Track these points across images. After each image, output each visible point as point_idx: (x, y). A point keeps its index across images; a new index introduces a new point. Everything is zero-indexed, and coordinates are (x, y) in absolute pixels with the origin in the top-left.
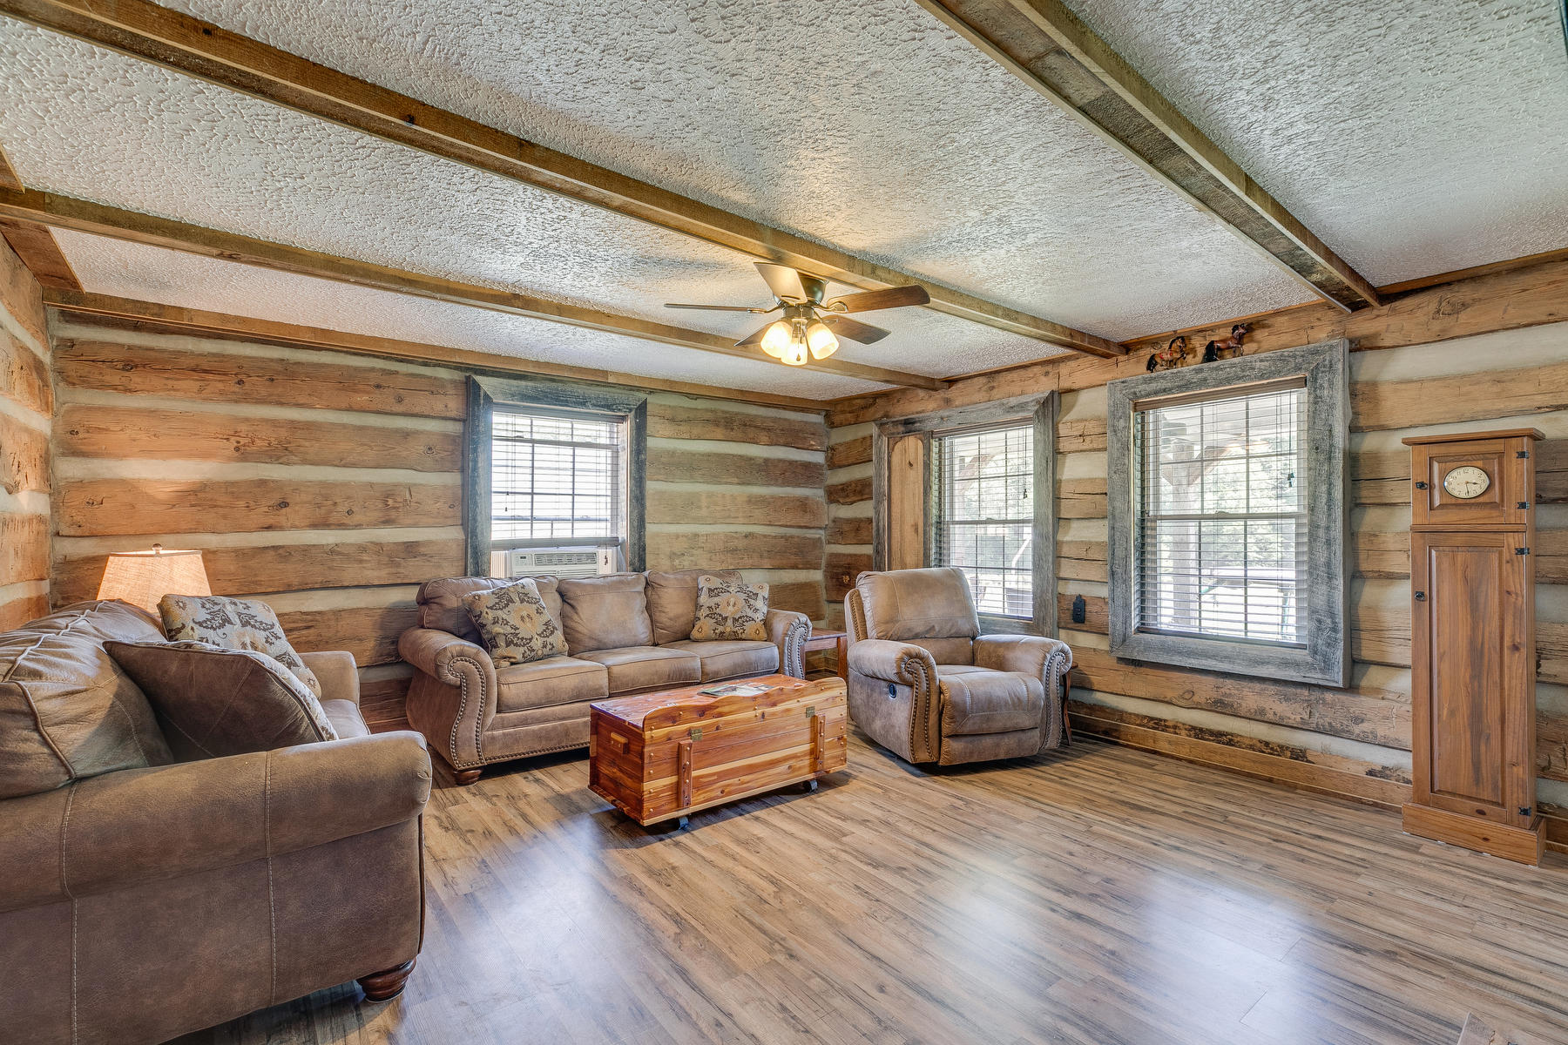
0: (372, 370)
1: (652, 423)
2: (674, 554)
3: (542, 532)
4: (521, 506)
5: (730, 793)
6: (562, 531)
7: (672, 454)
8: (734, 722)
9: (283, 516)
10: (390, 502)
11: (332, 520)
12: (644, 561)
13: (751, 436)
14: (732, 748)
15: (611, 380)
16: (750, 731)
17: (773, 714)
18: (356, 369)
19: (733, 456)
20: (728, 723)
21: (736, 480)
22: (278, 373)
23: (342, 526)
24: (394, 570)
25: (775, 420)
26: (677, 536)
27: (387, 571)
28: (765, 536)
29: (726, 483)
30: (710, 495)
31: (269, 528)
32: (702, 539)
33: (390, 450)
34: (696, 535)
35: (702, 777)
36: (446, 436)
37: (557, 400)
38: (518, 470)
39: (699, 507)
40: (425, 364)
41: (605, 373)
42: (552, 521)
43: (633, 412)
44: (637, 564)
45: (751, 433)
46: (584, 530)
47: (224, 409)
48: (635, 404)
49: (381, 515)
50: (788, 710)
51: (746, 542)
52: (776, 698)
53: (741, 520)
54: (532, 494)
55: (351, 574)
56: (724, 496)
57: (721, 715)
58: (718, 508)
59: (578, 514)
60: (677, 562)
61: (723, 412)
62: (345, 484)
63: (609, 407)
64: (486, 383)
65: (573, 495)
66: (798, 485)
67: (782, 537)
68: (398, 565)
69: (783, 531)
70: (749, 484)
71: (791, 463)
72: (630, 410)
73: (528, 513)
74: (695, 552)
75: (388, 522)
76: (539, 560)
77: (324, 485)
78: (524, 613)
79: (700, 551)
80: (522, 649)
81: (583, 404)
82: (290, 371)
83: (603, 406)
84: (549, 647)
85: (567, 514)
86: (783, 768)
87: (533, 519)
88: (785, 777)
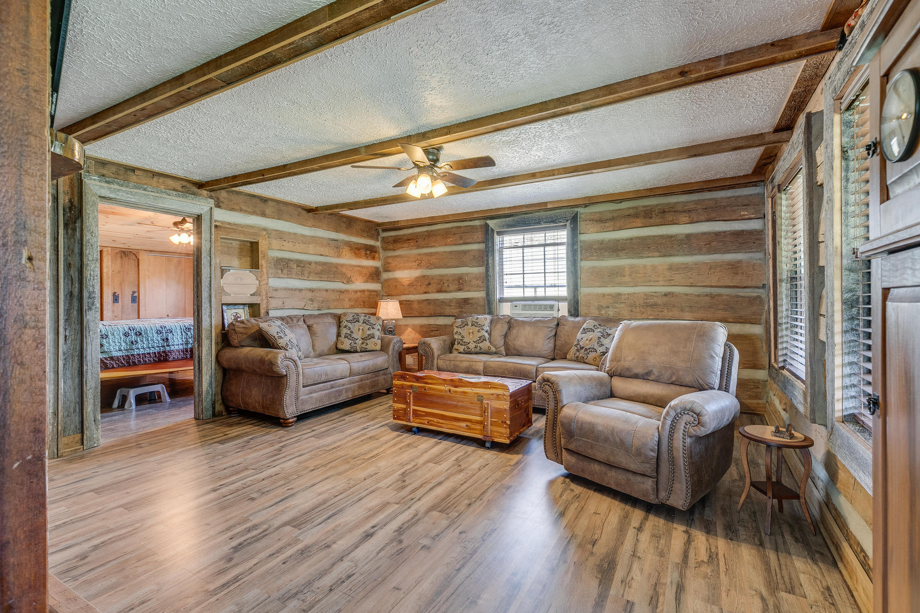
0: (453, 228)
1: (582, 225)
2: (602, 306)
3: (529, 293)
4: (518, 280)
5: (431, 425)
6: (540, 293)
7: (602, 242)
8: (434, 389)
9: (431, 288)
10: (461, 281)
11: (443, 290)
12: (578, 311)
13: (670, 218)
14: (432, 402)
15: (549, 206)
16: (442, 397)
17: (456, 392)
18: (448, 229)
19: (654, 236)
20: (430, 388)
21: (657, 254)
22: (426, 236)
23: (445, 292)
24: (460, 310)
25: (697, 202)
26: (604, 295)
27: (458, 310)
28: (687, 295)
29: (649, 257)
30: (632, 267)
31: (426, 293)
32: (623, 297)
33: (460, 259)
34: (619, 294)
35: (418, 411)
36: (479, 250)
37: (525, 224)
38: (513, 262)
39: (624, 276)
40: (471, 221)
41: (546, 203)
42: (535, 287)
43: (569, 221)
44: (573, 312)
45: (669, 217)
46: (551, 292)
47: (416, 251)
48: (569, 216)
49: (457, 287)
50: (464, 392)
51: (665, 299)
52: (457, 384)
53: (662, 283)
54: (524, 274)
55: (448, 310)
56: (645, 266)
57: (426, 383)
58: (639, 275)
59: (548, 283)
60: (603, 312)
61: (644, 207)
62: (447, 275)
63: (553, 222)
64: (491, 223)
65: (545, 273)
66: (728, 252)
67: (706, 296)
68: (462, 308)
69: (708, 290)
70: (670, 256)
71: (717, 234)
72: (567, 221)
73: (521, 284)
74: (618, 305)
75: (460, 290)
76: (525, 307)
77: (440, 276)
78: (471, 331)
79: (623, 305)
80: (463, 347)
81: (539, 223)
82: (429, 234)
83: (550, 222)
84: (479, 348)
85: (542, 283)
86: (464, 424)
87: (524, 287)
88: (465, 430)
